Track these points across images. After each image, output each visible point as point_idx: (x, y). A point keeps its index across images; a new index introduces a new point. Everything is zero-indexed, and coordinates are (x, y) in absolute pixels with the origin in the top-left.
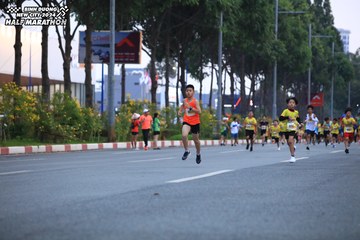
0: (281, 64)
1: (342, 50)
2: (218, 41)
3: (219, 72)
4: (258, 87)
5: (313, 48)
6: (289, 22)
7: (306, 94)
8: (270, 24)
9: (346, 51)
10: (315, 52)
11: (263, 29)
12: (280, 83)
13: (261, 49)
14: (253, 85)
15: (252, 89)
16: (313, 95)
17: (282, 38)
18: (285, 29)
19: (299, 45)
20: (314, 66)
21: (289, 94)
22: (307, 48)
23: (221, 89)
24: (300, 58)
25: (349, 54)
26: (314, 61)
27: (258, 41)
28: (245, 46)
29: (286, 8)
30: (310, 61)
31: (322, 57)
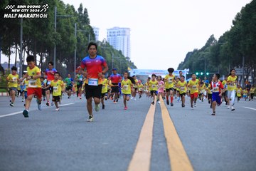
0: (58, 46)
1: (94, 39)
2: (20, 32)
3: (21, 51)
4: (44, 60)
5: (78, 38)
6: (63, 21)
7: (73, 65)
8: (51, 23)
9: (97, 40)
10: (79, 40)
11: (47, 26)
12: (57, 58)
13: (46, 37)
14: (41, 59)
15: (41, 62)
16: (77, 66)
17: (59, 31)
18: (60, 26)
19: (69, 36)
20: (78, 48)
21: (63, 65)
22: (74, 38)
23: (22, 61)
24: (70, 43)
25: (98, 42)
26: (78, 45)
27: (44, 33)
28: (37, 35)
29: (61, 13)
30: (75, 46)
31: (83, 44)
